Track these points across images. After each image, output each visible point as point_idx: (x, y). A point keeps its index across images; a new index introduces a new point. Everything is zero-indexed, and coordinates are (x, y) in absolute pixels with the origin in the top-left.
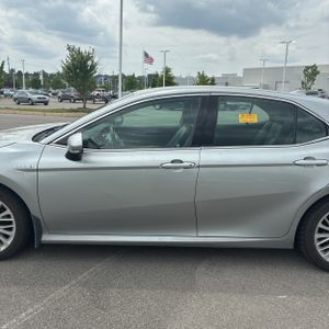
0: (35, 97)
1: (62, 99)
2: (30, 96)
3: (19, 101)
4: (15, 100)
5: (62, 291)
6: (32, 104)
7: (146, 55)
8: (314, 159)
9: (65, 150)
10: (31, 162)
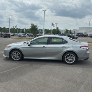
0: (23, 35)
1: (30, 36)
2: (22, 35)
3: (19, 36)
4: (18, 36)
5: (27, 64)
6: (22, 37)
7: (52, 24)
9: (28, 44)
10: (23, 46)
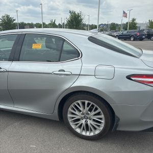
8: (64, 71)
